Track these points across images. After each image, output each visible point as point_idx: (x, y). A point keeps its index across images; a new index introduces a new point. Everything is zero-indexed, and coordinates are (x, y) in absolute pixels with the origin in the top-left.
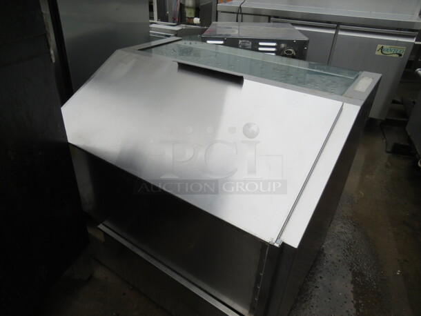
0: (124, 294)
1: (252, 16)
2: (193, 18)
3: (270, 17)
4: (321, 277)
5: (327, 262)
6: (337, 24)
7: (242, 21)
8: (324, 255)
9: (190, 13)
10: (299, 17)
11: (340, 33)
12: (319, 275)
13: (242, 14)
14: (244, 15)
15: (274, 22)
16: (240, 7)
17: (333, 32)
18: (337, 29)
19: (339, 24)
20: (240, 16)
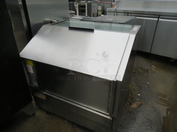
0: (44, 123)
1: (123, 13)
2: (101, 15)
3: (128, 13)
4: (131, 130)
5: (136, 123)
6: (159, 15)
7: (117, 15)
8: (136, 120)
9: (100, 13)
10: (146, 13)
11: (160, 20)
12: (131, 129)
13: (117, 12)
14: (118, 13)
15: (130, 16)
16: (116, 9)
17: (157, 19)
18: (159, 18)
19: (159, 16)
20: (115, 13)
